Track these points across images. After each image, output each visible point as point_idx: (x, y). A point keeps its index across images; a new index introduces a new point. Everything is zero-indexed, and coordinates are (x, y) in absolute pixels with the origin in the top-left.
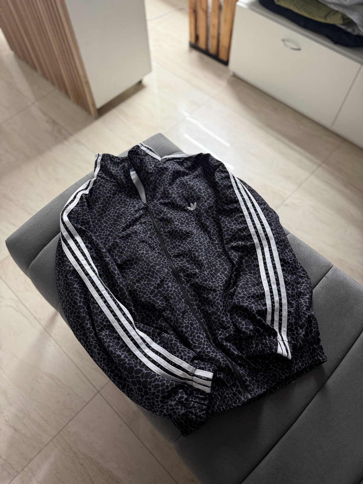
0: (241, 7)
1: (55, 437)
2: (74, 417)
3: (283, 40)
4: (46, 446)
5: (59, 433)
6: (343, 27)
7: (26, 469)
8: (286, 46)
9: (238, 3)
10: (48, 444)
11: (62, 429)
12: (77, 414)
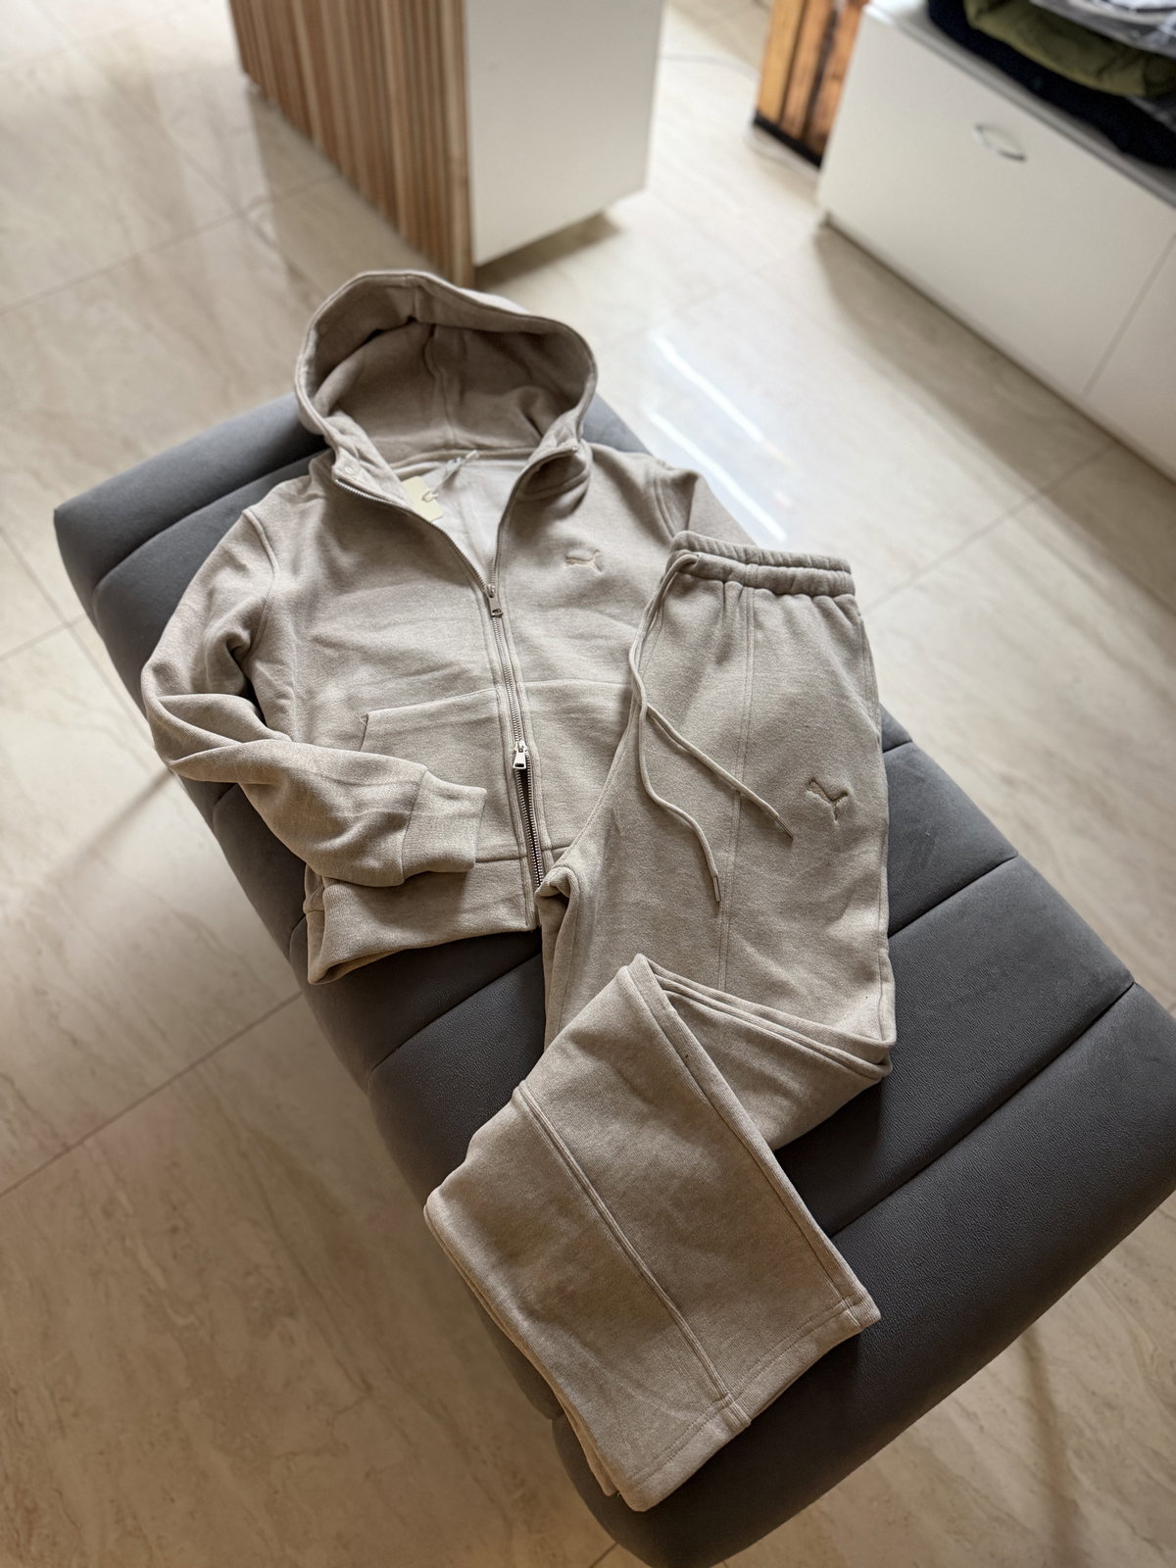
0: (875, 21)
1: (179, 1075)
2: (240, 1034)
3: (980, 128)
4: (152, 1094)
5: (192, 1067)
6: (1147, 107)
7: (90, 1142)
8: (987, 144)
9: (870, 10)
10: (159, 1089)
11: (202, 1060)
12: (250, 1027)
